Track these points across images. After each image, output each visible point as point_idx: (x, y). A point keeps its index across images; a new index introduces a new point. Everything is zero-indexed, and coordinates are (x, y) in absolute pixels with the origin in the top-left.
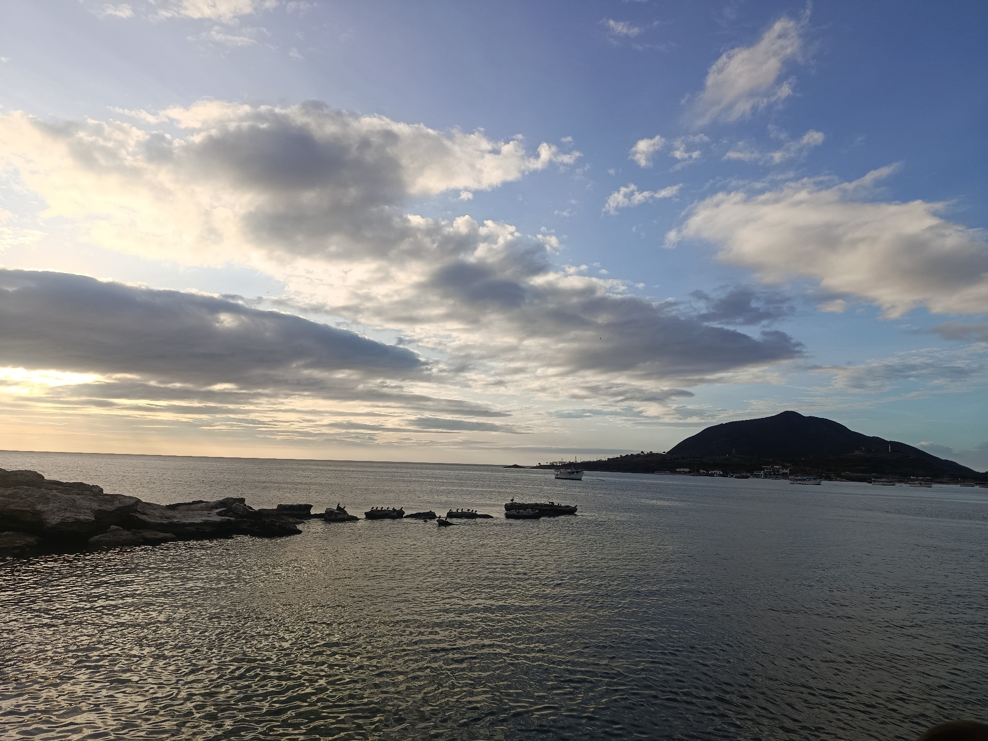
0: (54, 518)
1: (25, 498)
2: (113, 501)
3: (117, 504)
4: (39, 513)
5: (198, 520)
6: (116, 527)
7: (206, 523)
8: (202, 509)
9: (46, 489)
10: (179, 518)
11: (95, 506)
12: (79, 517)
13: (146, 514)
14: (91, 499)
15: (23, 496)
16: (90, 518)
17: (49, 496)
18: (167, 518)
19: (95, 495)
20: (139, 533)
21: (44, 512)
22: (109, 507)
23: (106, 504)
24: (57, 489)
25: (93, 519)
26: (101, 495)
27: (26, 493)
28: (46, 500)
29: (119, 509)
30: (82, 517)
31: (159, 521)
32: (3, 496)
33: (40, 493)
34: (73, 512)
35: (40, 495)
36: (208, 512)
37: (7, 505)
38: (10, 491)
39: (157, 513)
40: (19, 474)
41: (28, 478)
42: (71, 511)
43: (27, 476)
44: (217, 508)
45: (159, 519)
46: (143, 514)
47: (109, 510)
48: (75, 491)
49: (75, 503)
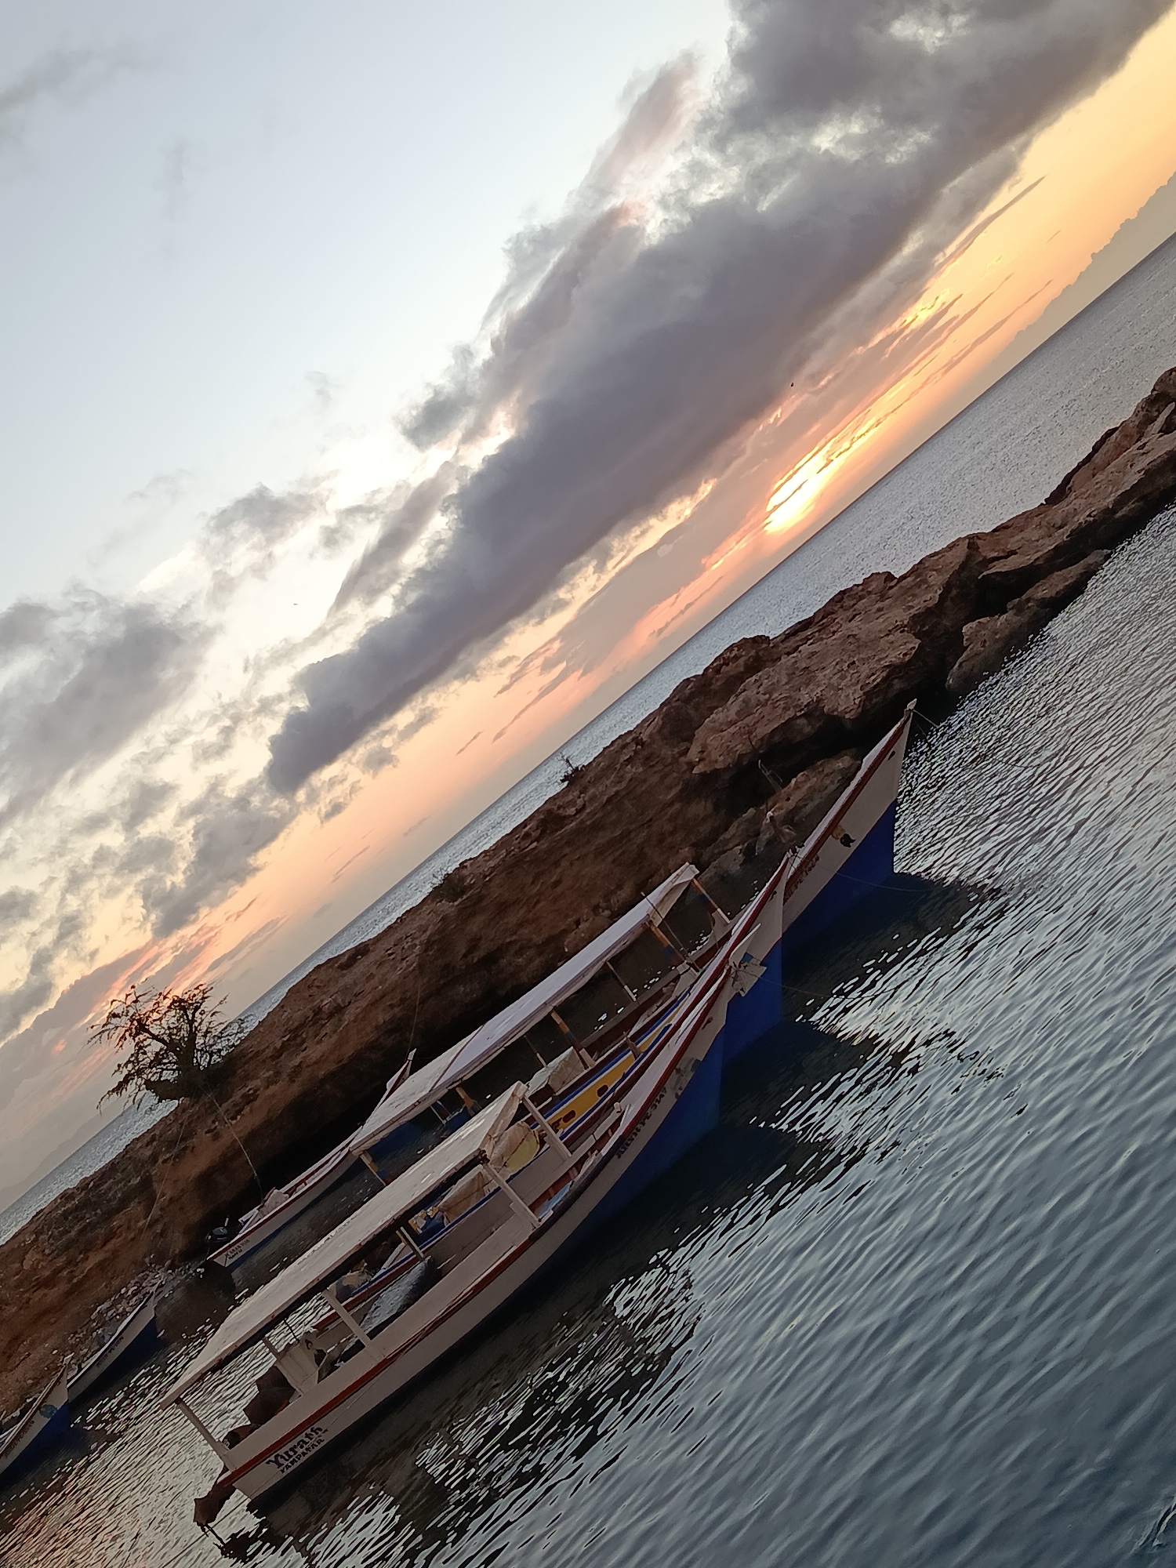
0: (847, 697)
2: (925, 581)
3: (937, 580)
4: (813, 711)
5: (1133, 478)
6: (973, 624)
7: (1150, 474)
8: (1120, 449)
9: (788, 654)
10: (1082, 509)
11: (900, 615)
12: (889, 660)
13: (1014, 553)
14: (880, 610)
15: (763, 698)
16: (910, 646)
17: (804, 665)
18: (1061, 527)
19: (883, 597)
20: (1028, 600)
21: (819, 700)
22: (932, 597)
23: (914, 596)
24: (807, 639)
25: (916, 643)
26: (892, 587)
27: (762, 689)
28: (808, 675)
29: (947, 587)
30: (894, 657)
31: (1049, 545)
32: (732, 723)
33: (784, 672)
34: (869, 658)
35: (788, 675)
36: (1139, 444)
37: (750, 733)
38: (734, 706)
39: (1032, 533)
40: (722, 665)
41: (741, 661)
42: (864, 661)
43: (736, 658)
44: (1153, 420)
45: (1047, 541)
46: (1006, 557)
47: (931, 604)
48: (841, 616)
49: (858, 640)
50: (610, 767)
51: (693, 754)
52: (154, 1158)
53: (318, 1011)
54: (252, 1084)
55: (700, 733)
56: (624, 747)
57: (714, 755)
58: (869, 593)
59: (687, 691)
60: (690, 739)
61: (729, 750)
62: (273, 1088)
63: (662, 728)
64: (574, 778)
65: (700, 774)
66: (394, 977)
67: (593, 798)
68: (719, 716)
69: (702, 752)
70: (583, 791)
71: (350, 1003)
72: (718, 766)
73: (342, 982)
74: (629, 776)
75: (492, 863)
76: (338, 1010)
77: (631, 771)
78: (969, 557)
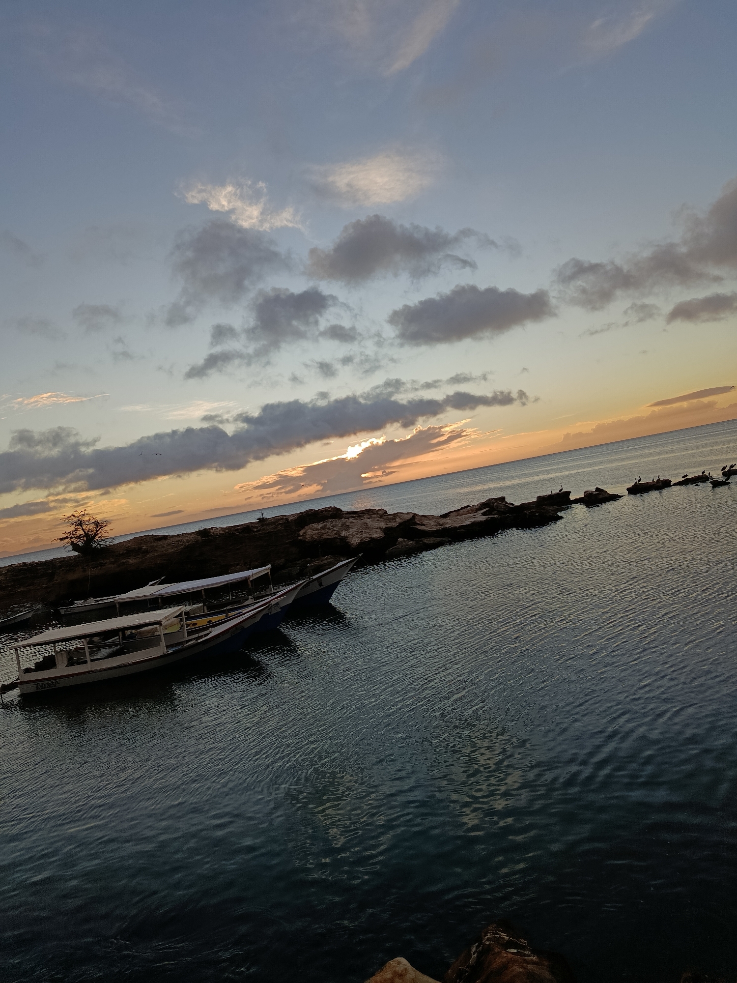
0: (355, 540)
1: (331, 529)
2: (395, 519)
3: (398, 520)
4: (345, 538)
5: (467, 523)
6: (402, 539)
7: (473, 524)
8: (468, 512)
9: (345, 518)
10: (449, 523)
11: (383, 525)
12: (373, 536)
13: (424, 525)
14: (378, 520)
15: (331, 527)
16: (381, 535)
17: (348, 524)
18: (441, 525)
19: (381, 517)
20: (421, 541)
21: (347, 537)
22: (394, 524)
23: (390, 522)
24: (353, 517)
25: (383, 535)
26: (385, 516)
27: (332, 524)
28: (347, 528)
29: (401, 524)
30: (375, 536)
31: (435, 528)
32: (317, 530)
33: (341, 523)
34: (367, 533)
35: (342, 524)
36: (474, 514)
37: (321, 535)
38: (321, 525)
39: (432, 523)
40: (324, 511)
41: (331, 513)
42: (366, 532)
43: (330, 511)
44: (482, 510)
45: (435, 527)
46: (421, 525)
47: (393, 526)
48: (366, 516)
49: (367, 526)
50: (274, 523)
51: (301, 532)
52: (60, 567)
53: (140, 549)
54: (105, 561)
55: (307, 527)
56: (282, 519)
57: (307, 536)
58: (378, 514)
59: (310, 513)
60: (303, 528)
61: (312, 537)
62: (112, 566)
63: (296, 519)
64: (262, 520)
65: (300, 540)
66: (170, 551)
67: (264, 529)
68: (315, 525)
69: (304, 533)
70: (262, 526)
71: (152, 552)
72: (306, 540)
73: (153, 544)
74: (278, 528)
75: (221, 532)
76: (147, 552)
77: (280, 527)
78: (411, 519)
